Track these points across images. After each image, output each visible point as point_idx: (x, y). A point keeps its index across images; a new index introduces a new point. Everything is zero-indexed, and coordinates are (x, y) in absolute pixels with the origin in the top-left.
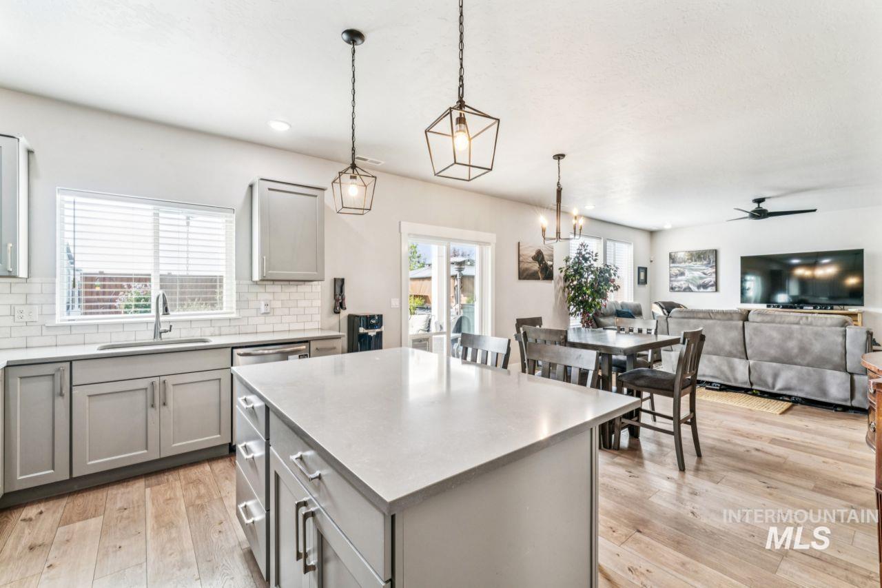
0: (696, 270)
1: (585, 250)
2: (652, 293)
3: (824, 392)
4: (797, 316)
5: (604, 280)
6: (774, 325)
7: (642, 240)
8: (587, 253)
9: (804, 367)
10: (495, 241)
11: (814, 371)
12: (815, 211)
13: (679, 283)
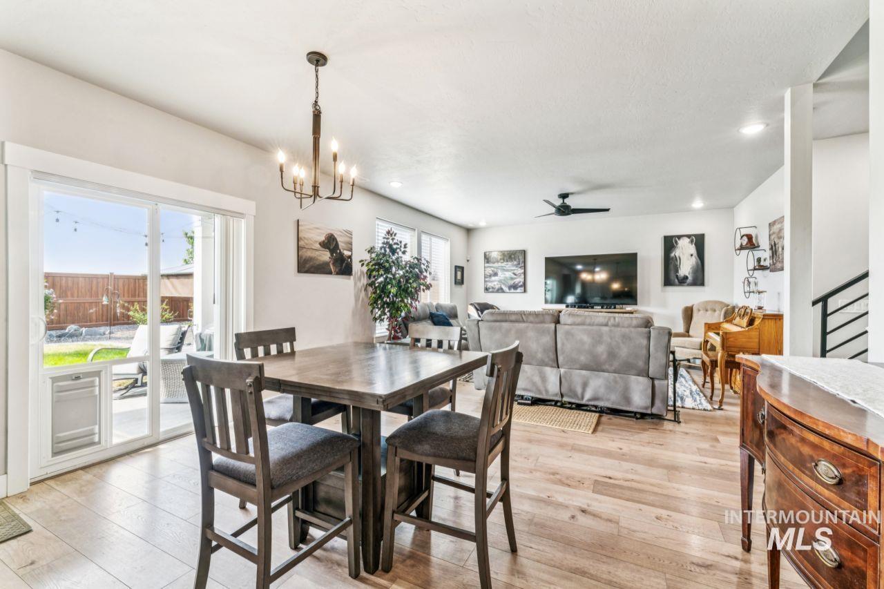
0: (507, 271)
1: (393, 239)
2: (468, 294)
3: (628, 400)
4: (605, 317)
5: (414, 278)
6: (585, 327)
7: (459, 236)
8: (395, 244)
9: (611, 374)
10: (254, 213)
11: (620, 377)
12: (608, 210)
13: (493, 284)
